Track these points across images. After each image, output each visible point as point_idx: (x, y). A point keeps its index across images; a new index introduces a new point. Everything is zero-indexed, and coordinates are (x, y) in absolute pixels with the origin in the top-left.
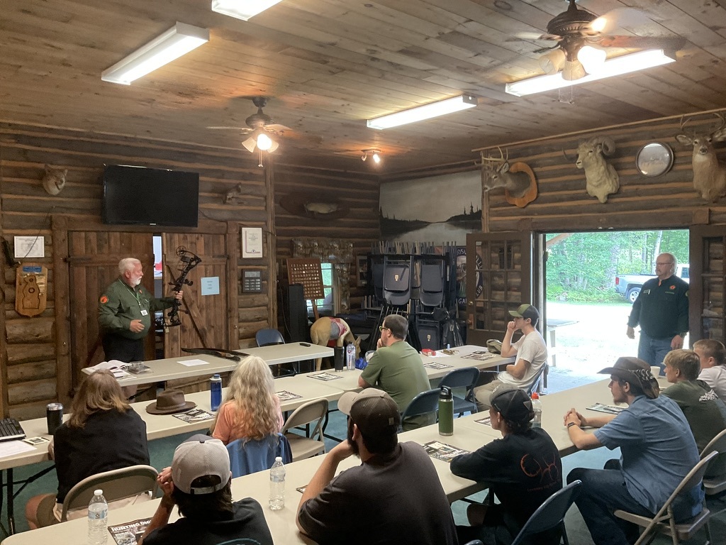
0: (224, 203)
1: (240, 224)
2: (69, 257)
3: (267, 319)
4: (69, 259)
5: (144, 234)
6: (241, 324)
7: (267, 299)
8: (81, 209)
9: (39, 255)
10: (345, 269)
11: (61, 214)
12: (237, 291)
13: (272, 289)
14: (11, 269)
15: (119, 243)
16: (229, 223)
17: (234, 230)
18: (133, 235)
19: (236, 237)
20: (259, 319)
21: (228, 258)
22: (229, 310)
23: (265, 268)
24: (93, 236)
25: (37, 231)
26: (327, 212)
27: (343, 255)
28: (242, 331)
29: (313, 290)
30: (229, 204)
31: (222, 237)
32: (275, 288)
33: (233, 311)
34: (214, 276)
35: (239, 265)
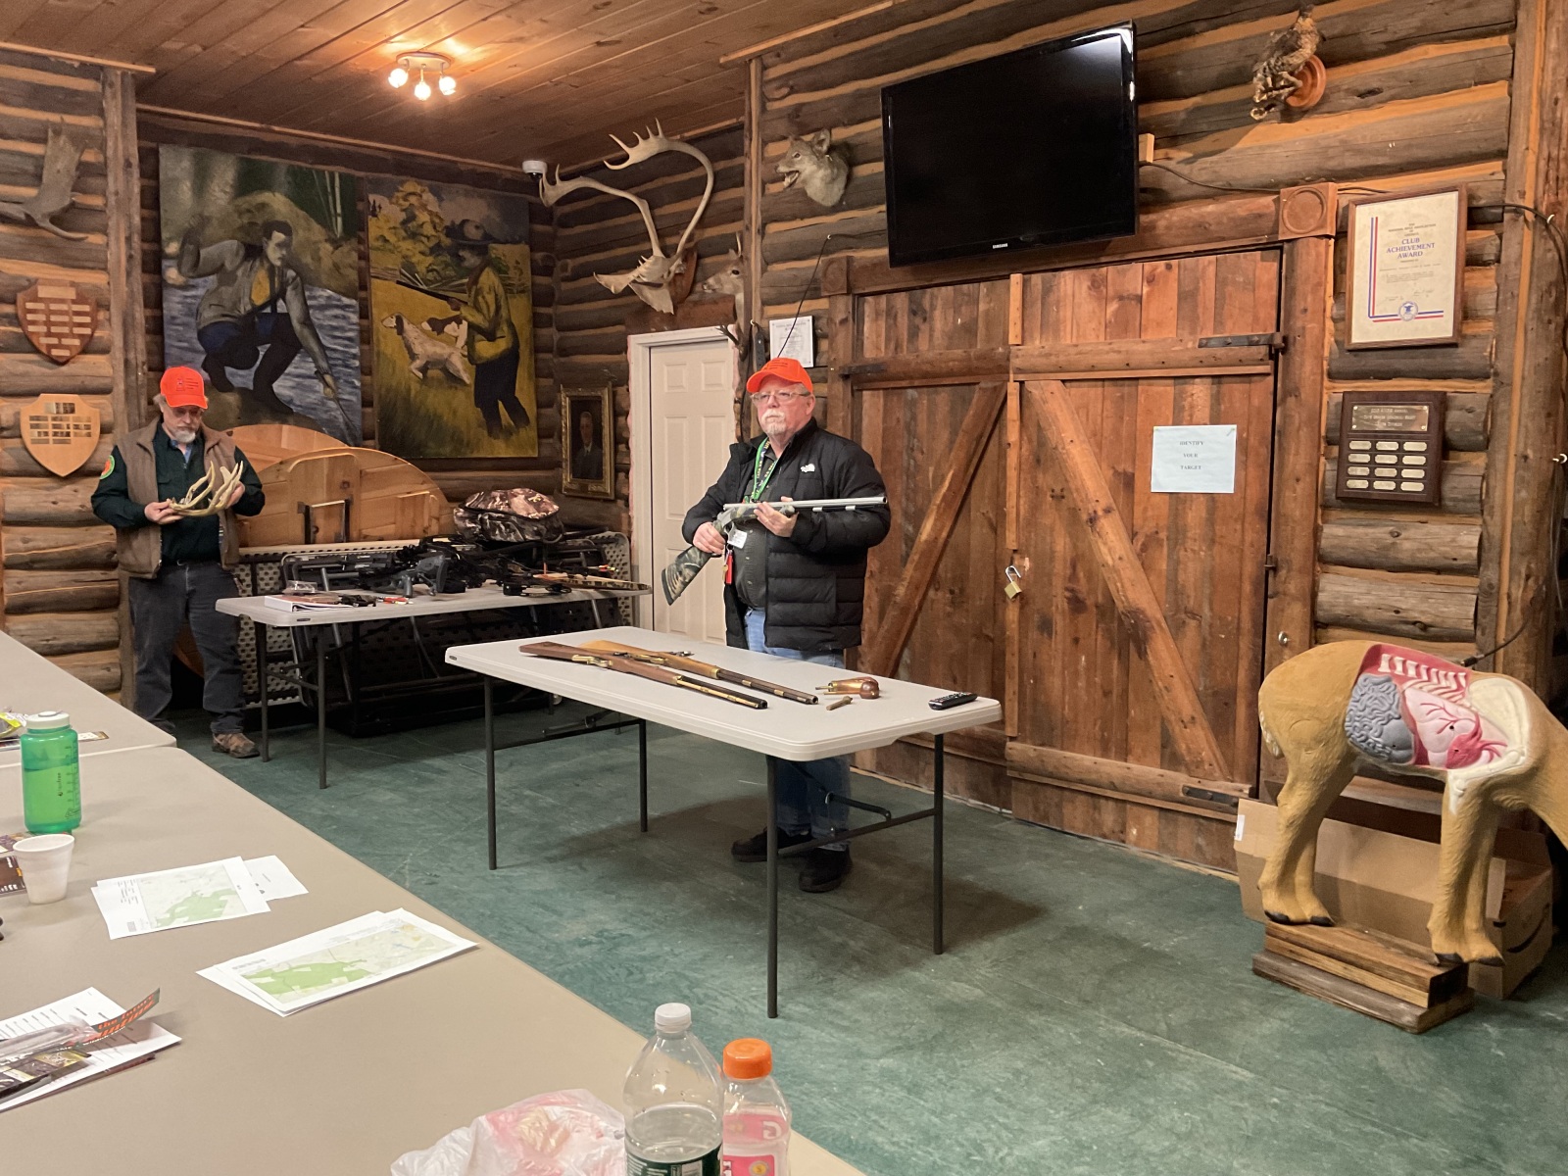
2: (853, 362)
4: (847, 371)
15: (951, 319)
16: (1285, 191)
17: (1310, 224)
21: (1279, 348)
22: (1271, 565)
24: (900, 302)
31: (1266, 259)
33: (1283, 573)
34: (1216, 419)
35: (1332, 376)
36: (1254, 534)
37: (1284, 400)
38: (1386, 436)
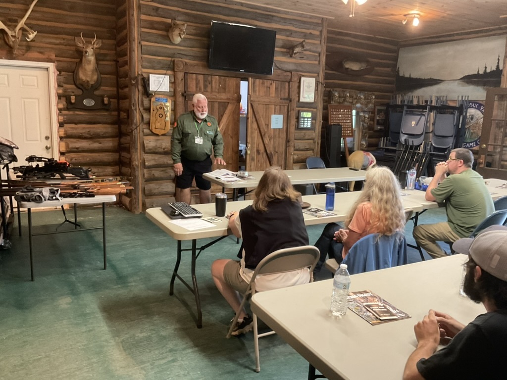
0: (291, 56)
1: (300, 74)
2: (185, 92)
3: (313, 150)
4: (185, 94)
5: (235, 78)
6: (296, 152)
7: (314, 134)
8: (194, 56)
9: (165, 89)
10: (367, 116)
11: (180, 59)
12: (294, 126)
13: (319, 128)
14: (148, 99)
15: (218, 85)
16: (293, 72)
17: (296, 79)
18: (228, 79)
19: (297, 84)
20: (307, 150)
21: (290, 101)
22: (288, 141)
23: (315, 110)
24: (201, 77)
25: (165, 72)
26: (357, 69)
27: (366, 105)
28: (295, 157)
29: (345, 130)
30: (294, 58)
31: (287, 84)
32: (321, 127)
33: (291, 142)
34: (280, 114)
35: (297, 107)
36: (285, 136)
37: (291, 111)
38: (306, 118)
